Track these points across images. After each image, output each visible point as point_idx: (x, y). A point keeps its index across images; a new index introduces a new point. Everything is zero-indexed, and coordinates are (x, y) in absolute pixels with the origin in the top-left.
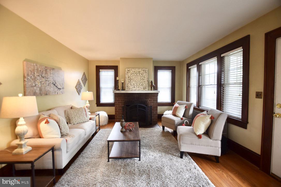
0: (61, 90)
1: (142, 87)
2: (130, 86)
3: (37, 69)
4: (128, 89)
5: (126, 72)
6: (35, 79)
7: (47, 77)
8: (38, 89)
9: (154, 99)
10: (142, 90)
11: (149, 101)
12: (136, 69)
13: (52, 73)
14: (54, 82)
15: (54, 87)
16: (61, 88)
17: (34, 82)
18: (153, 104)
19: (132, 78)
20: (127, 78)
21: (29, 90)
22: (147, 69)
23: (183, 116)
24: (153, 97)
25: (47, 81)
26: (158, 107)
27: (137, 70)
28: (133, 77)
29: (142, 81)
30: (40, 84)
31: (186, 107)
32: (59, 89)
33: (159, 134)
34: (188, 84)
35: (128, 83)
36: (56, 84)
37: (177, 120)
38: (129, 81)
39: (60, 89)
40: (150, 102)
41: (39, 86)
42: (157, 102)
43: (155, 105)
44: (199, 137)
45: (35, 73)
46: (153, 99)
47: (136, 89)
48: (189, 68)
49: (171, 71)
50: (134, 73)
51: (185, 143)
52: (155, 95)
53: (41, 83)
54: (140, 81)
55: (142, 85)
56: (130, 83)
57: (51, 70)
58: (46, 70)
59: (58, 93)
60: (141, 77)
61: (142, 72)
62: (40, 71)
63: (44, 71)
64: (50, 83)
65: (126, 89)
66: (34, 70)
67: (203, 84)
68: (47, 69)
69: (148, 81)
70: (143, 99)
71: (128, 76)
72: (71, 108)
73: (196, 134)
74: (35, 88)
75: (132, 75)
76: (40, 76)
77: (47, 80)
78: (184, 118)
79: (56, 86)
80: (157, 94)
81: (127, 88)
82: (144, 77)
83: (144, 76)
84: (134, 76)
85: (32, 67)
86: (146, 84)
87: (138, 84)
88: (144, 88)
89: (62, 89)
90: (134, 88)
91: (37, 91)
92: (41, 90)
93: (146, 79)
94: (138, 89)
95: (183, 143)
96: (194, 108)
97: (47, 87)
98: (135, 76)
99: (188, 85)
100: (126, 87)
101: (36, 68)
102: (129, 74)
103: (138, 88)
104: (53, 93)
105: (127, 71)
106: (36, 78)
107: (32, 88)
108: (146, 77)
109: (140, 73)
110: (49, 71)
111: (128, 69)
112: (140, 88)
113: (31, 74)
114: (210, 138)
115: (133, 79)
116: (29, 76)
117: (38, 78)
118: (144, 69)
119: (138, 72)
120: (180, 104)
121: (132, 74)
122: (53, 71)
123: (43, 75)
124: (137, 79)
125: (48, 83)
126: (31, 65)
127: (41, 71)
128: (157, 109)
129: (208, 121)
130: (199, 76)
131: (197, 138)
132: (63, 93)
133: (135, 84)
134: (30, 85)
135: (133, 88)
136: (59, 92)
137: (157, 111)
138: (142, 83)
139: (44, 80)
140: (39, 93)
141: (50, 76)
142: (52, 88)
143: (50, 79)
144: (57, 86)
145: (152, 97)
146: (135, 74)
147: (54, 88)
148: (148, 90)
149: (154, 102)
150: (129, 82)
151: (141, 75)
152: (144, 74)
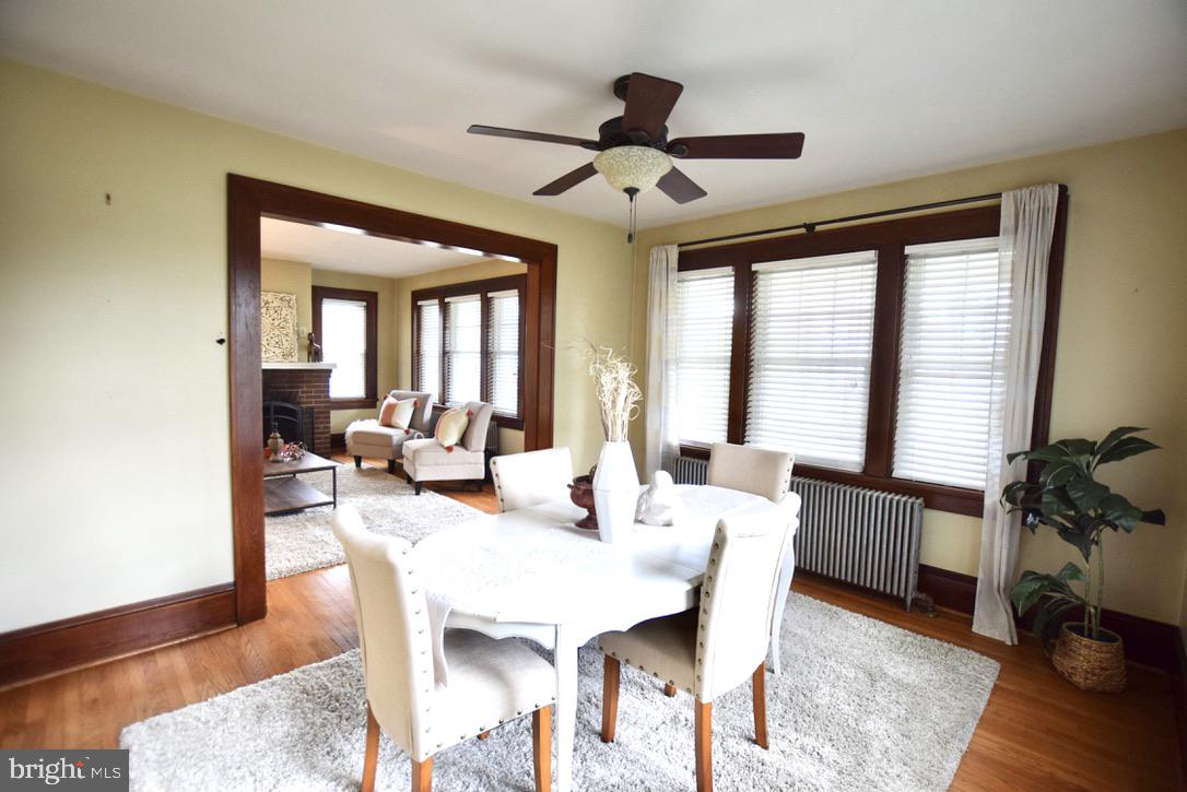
1: (277, 351)
9: (319, 386)
10: (280, 360)
18: (316, 402)
22: (294, 297)
23: (409, 427)
24: (314, 381)
26: (332, 412)
29: (277, 332)
31: (415, 403)
33: (352, 475)
34: (415, 345)
37: (396, 435)
40: (308, 397)
42: (328, 396)
43: (322, 406)
44: (449, 449)
46: (314, 387)
48: (419, 303)
49: (365, 304)
51: (424, 465)
52: (320, 377)
55: (278, 344)
61: (277, 303)
67: (453, 349)
69: (298, 334)
70: (284, 388)
73: (442, 446)
78: (411, 430)
80: (326, 374)
82: (283, 320)
83: (283, 315)
86: (290, 342)
87: (265, 343)
88: (286, 355)
93: (290, 325)
95: (420, 465)
96: (434, 408)
99: (415, 349)
108: (290, 321)
109: (271, 305)
112: (272, 354)
114: (467, 449)
118: (282, 295)
119: (263, 303)
120: (398, 398)
128: (329, 418)
129: (464, 420)
130: (445, 328)
131: (445, 452)
137: (329, 422)
138: (276, 339)
145: (310, 382)
148: (300, 360)
151: (272, 312)
152: (284, 312)
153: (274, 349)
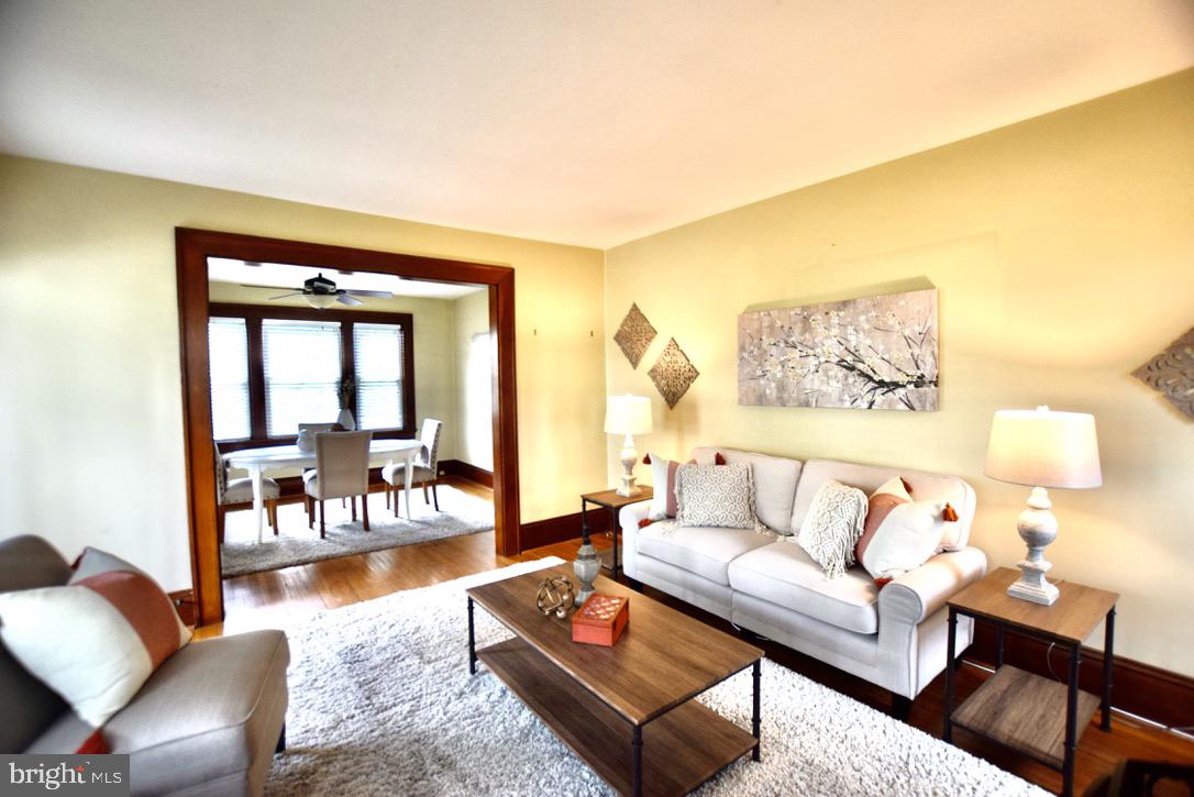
0: (901, 392)
3: (772, 326)
6: (762, 357)
7: (810, 344)
8: (773, 385)
13: (835, 320)
14: (849, 359)
15: (846, 378)
16: (901, 378)
17: (760, 364)
21: (743, 389)
25: (811, 359)
30: (780, 368)
32: (881, 384)
36: (861, 366)
39: (896, 385)
41: (774, 375)
45: (764, 338)
53: (783, 367)
58: (806, 319)
59: (871, 404)
62: (782, 327)
63: (795, 323)
64: (827, 362)
66: (760, 331)
68: (812, 314)
74: (762, 382)
76: (782, 345)
77: (811, 352)
79: (862, 374)
85: (756, 325)
89: (911, 387)
91: (768, 392)
92: (782, 388)
97: (810, 376)
101: (765, 324)
106: (766, 351)
107: (753, 383)
110: (820, 318)
113: (750, 345)
116: (746, 351)
117: (774, 350)
122: (842, 314)
123: (793, 339)
125: (816, 362)
126: (752, 320)
127: (786, 328)
132: (916, 405)
134: (747, 373)
139: (796, 354)
140: (774, 395)
141: (827, 337)
142: (833, 383)
143: (825, 348)
144: (871, 373)
147: (851, 380)
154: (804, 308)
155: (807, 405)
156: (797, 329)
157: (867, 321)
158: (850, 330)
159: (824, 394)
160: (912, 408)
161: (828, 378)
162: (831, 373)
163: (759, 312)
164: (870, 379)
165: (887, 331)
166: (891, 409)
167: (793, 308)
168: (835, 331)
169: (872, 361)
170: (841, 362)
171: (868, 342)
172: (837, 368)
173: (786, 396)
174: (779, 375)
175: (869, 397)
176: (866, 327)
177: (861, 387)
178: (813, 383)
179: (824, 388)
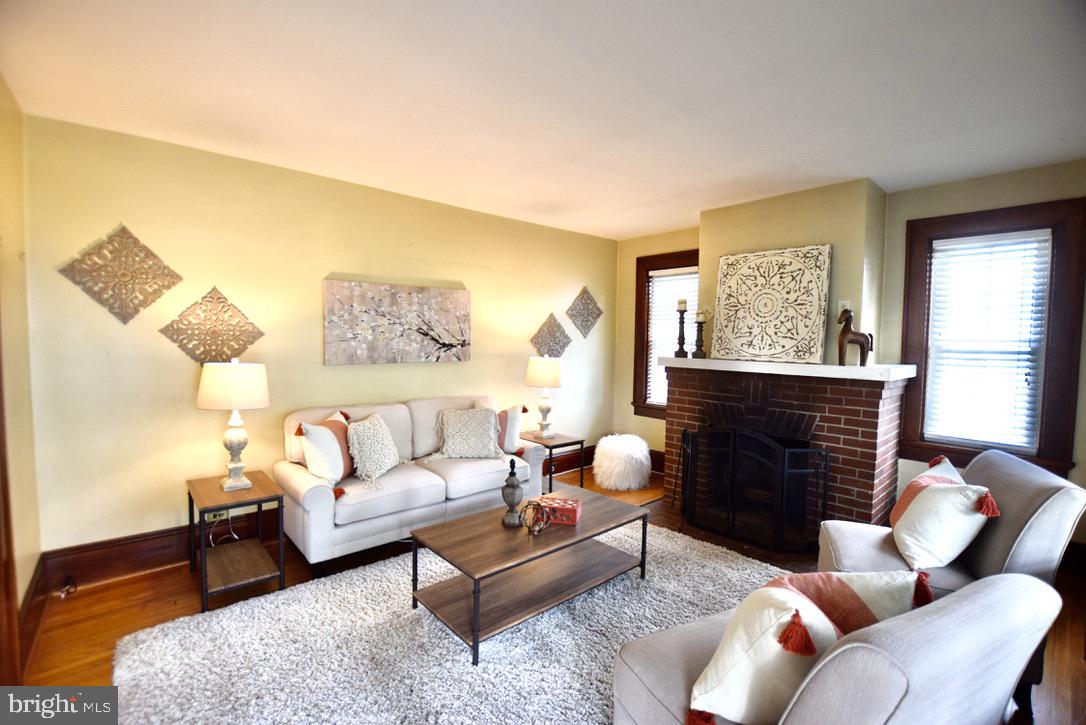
0: (454, 349)
1: (789, 343)
2: (731, 336)
3: (363, 296)
4: (722, 352)
5: (720, 275)
6: (353, 322)
7: (397, 314)
8: (364, 346)
9: (858, 413)
10: (790, 359)
11: (823, 419)
12: (767, 253)
13: (416, 300)
14: (425, 328)
15: (423, 341)
16: (454, 342)
17: (351, 328)
18: (846, 442)
19: (742, 299)
20: (723, 303)
21: (334, 349)
24: (849, 403)
25: (398, 326)
27: (772, 258)
28: (750, 293)
30: (370, 331)
32: (444, 345)
35: (725, 323)
36: (431, 333)
38: (731, 313)
39: (452, 346)
40: (830, 430)
41: (365, 338)
43: (859, 449)
45: (355, 305)
46: (846, 412)
47: (757, 352)
50: (757, 273)
52: (859, 394)
53: (374, 331)
54: (784, 314)
55: (791, 333)
56: (731, 325)
57: (414, 295)
58: (393, 295)
59: (438, 358)
60: (788, 293)
61: (796, 266)
62: (373, 298)
63: (385, 297)
64: (410, 329)
65: (714, 353)
66: (351, 298)
68: (398, 292)
69: (827, 312)
70: (791, 406)
71: (728, 291)
72: (473, 407)
74: (353, 343)
75: (744, 286)
76: (373, 313)
77: (398, 321)
79: (433, 339)
80: (872, 388)
81: (717, 347)
82: (803, 291)
83: (804, 284)
84: (754, 290)
85: (346, 292)
86: (813, 328)
87: (770, 332)
88: (802, 352)
89: (459, 347)
90: (751, 350)
91: (359, 352)
92: (372, 348)
93: (815, 299)
94: (766, 351)
97: (397, 340)
98: (759, 287)
100: (714, 341)
101: (356, 293)
102: (733, 283)
103: (767, 347)
104: (419, 357)
105: (725, 267)
106: (357, 317)
107: (343, 344)
108: (815, 292)
109: (788, 269)
110: (404, 296)
111: (732, 259)
112: (780, 349)
113: (340, 310)
115: (747, 306)
116: (334, 314)
117: (365, 317)
118: (807, 249)
119: (776, 268)
121: (744, 278)
122: (420, 296)
123: (383, 309)
124: (770, 305)
125: (401, 329)
126: (343, 287)
127: (376, 299)
132: (462, 357)
133: (756, 331)
134: (338, 335)
135: (745, 347)
136: (442, 354)
138: (789, 325)
139: (385, 321)
140: (365, 355)
141: (410, 311)
142: (414, 345)
143: (407, 319)
144: (438, 338)
145: (839, 402)
146: (761, 281)
147: (426, 343)
148: (825, 361)
149: (855, 433)
150: (728, 319)
151: (788, 279)
152: (807, 276)
153: (783, 342)
154: (392, 286)
155: (394, 361)
156: (387, 301)
157: (436, 303)
158: (426, 307)
159: (407, 353)
160: (460, 360)
161: (411, 341)
162: (413, 337)
163: (351, 281)
164: (438, 342)
165: (447, 312)
166: (449, 360)
167: (383, 284)
168: (415, 307)
169: (438, 331)
170: (419, 330)
171: (436, 317)
172: (417, 334)
173: (376, 355)
174: (370, 338)
175: (437, 354)
176: (436, 307)
177: (432, 347)
178: (399, 344)
179: (407, 348)
